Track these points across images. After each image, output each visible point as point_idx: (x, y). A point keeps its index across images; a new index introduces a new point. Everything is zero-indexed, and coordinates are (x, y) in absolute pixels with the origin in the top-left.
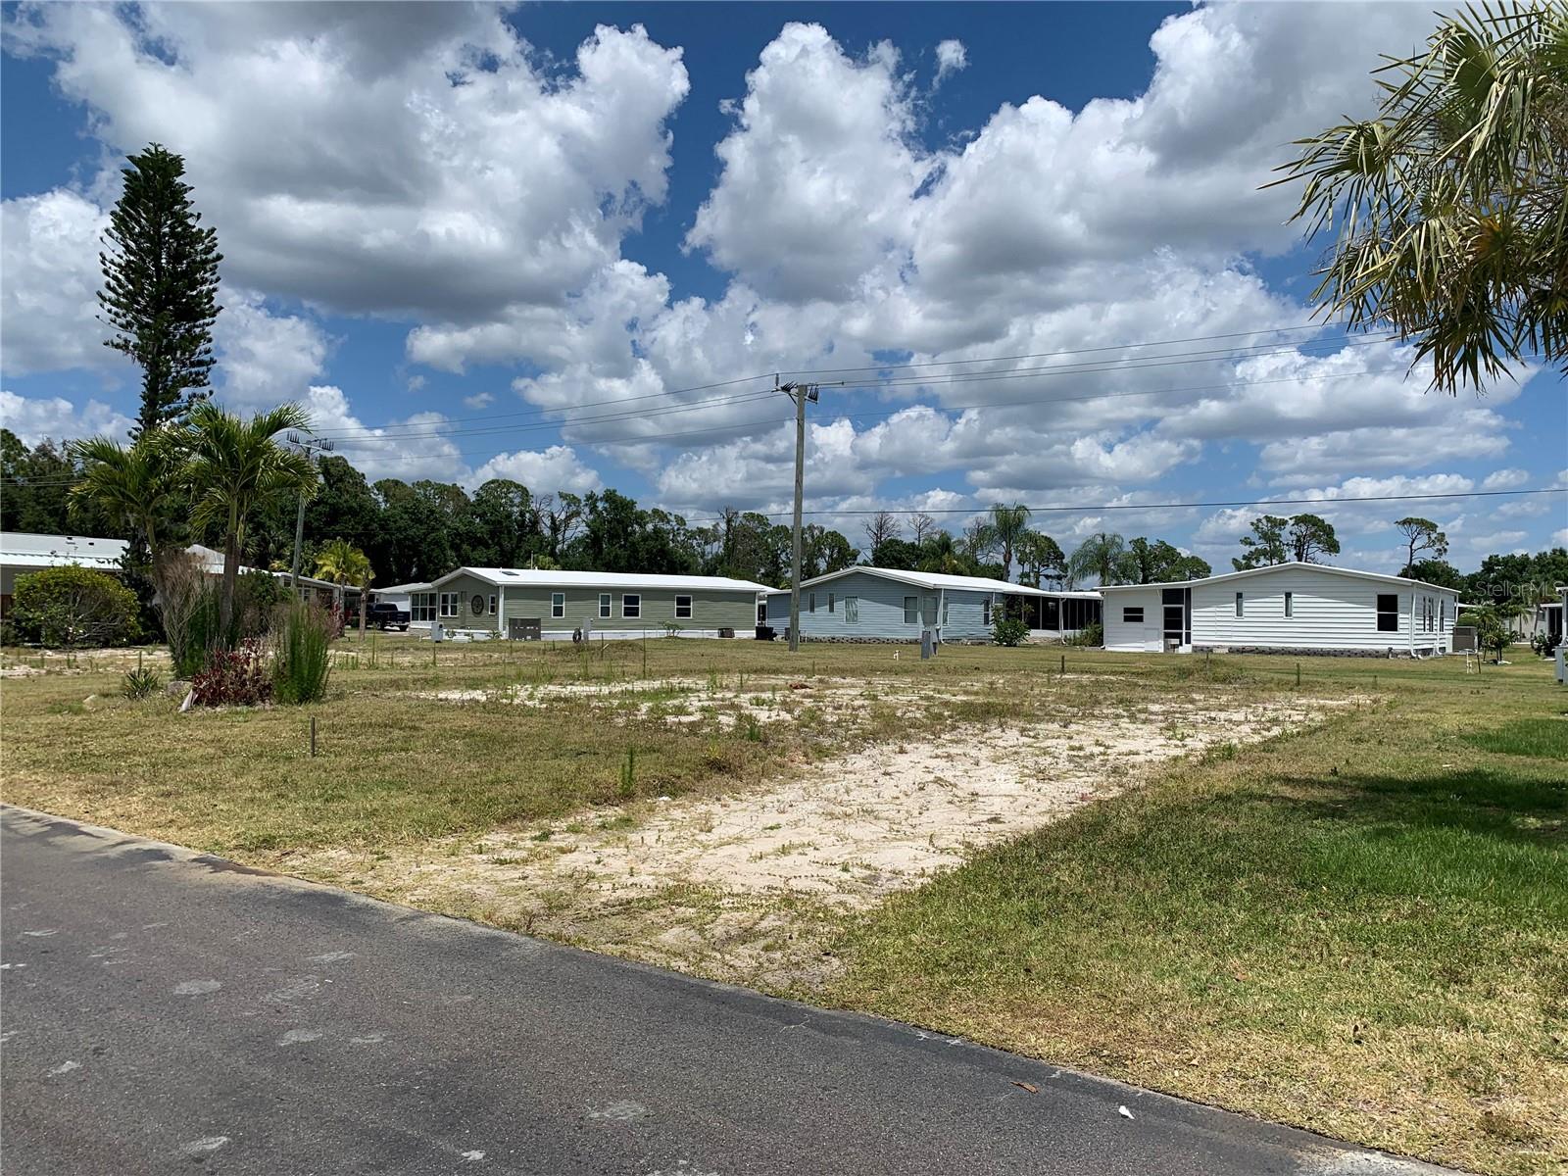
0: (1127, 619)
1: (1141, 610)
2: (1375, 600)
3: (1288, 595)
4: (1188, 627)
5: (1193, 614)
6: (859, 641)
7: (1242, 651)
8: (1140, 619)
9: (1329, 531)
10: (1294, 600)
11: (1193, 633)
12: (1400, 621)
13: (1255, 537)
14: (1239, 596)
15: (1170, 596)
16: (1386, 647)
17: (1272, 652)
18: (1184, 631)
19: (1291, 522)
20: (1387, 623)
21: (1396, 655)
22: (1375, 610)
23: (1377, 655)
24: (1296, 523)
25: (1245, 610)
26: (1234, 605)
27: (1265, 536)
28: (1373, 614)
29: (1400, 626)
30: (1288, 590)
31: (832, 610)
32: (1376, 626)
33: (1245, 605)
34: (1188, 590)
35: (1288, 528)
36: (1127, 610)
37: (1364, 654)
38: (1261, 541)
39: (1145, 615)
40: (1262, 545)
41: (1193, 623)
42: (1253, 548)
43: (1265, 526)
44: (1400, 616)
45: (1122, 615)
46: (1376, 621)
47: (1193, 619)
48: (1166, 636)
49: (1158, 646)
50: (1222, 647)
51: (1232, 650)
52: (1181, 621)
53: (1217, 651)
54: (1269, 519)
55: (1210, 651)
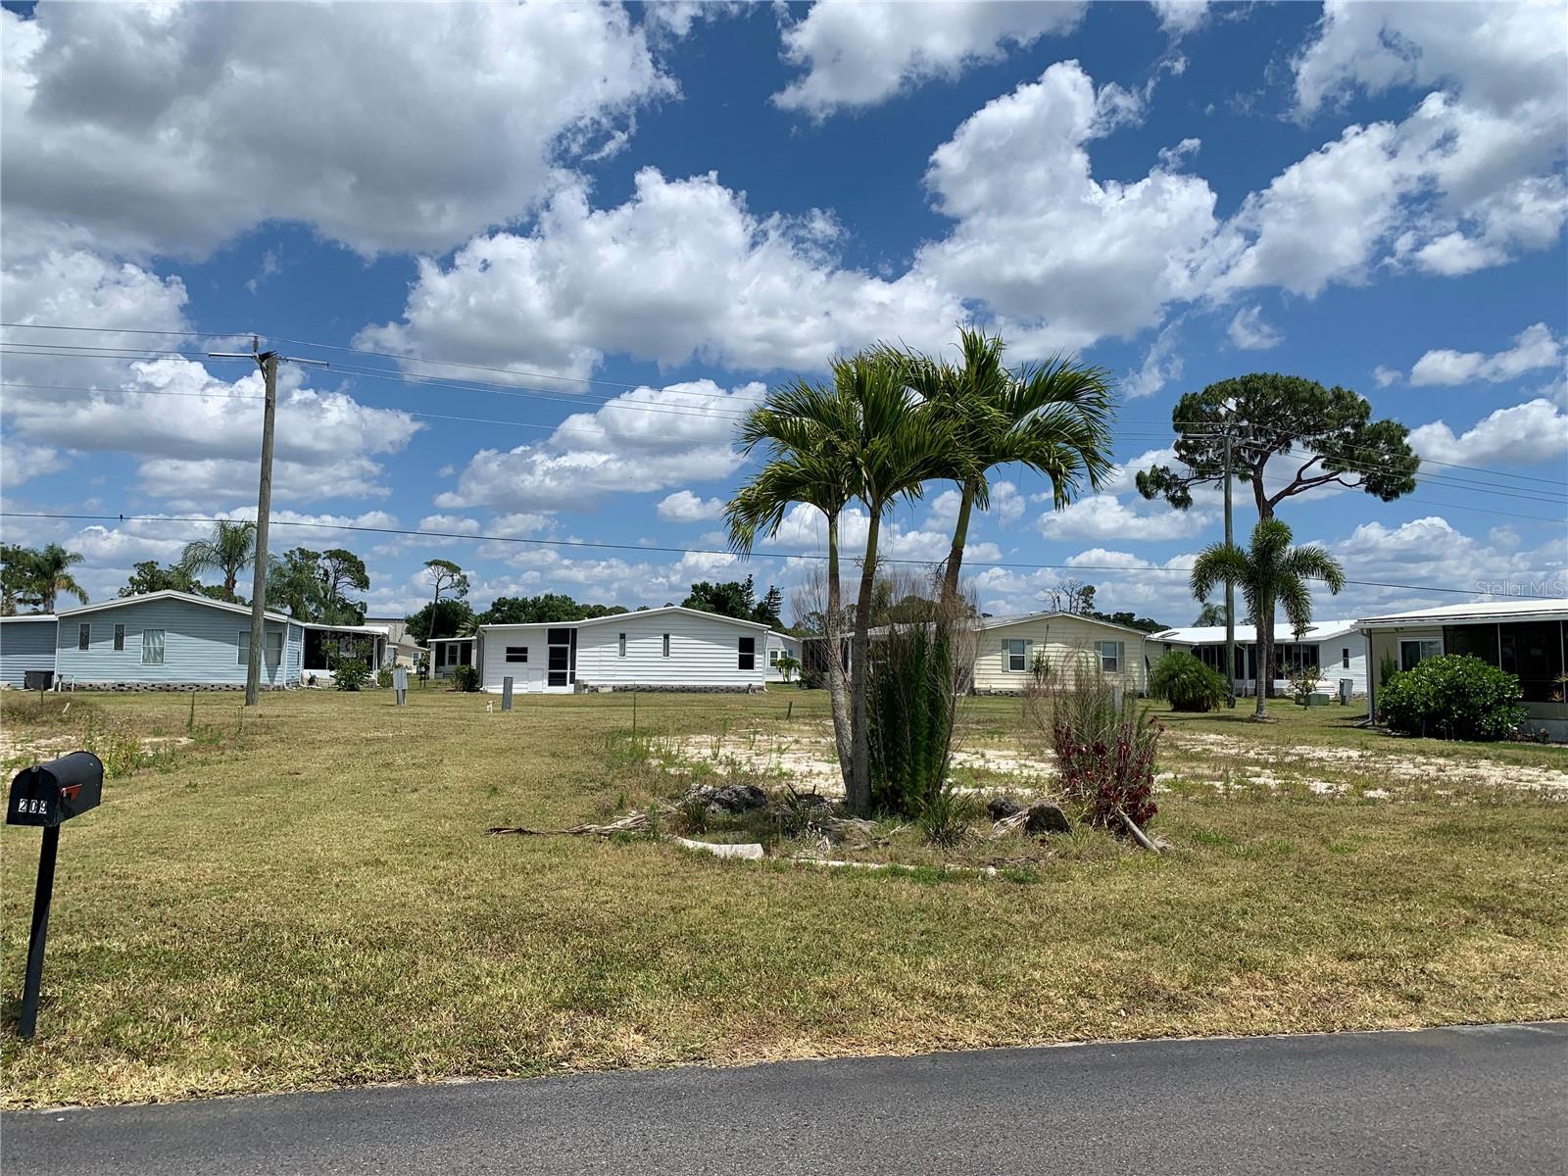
0: (509, 659)
1: (525, 650)
2: (737, 642)
3: (666, 637)
4: (573, 667)
5: (578, 654)
6: (167, 689)
7: (625, 689)
8: (524, 659)
9: (360, 567)
10: (671, 641)
11: (578, 673)
12: (756, 661)
13: (287, 567)
14: (623, 636)
15: (555, 636)
16: (747, 684)
17: (651, 690)
18: (569, 671)
19: (323, 556)
20: (746, 663)
21: (754, 691)
22: (737, 651)
23: (738, 690)
24: (329, 557)
25: (628, 650)
26: (617, 645)
27: (296, 568)
28: (734, 654)
29: (756, 665)
30: (666, 632)
31: (119, 646)
32: (737, 665)
33: (627, 645)
34: (574, 631)
35: (319, 561)
36: (509, 650)
37: (728, 690)
38: (292, 573)
39: (530, 656)
41: (577, 663)
43: (297, 557)
44: (756, 656)
45: (504, 655)
46: (737, 661)
47: (578, 658)
48: (551, 676)
49: (542, 686)
50: (606, 686)
51: (615, 689)
52: (566, 661)
53: (601, 690)
54: (302, 551)
55: (594, 690)
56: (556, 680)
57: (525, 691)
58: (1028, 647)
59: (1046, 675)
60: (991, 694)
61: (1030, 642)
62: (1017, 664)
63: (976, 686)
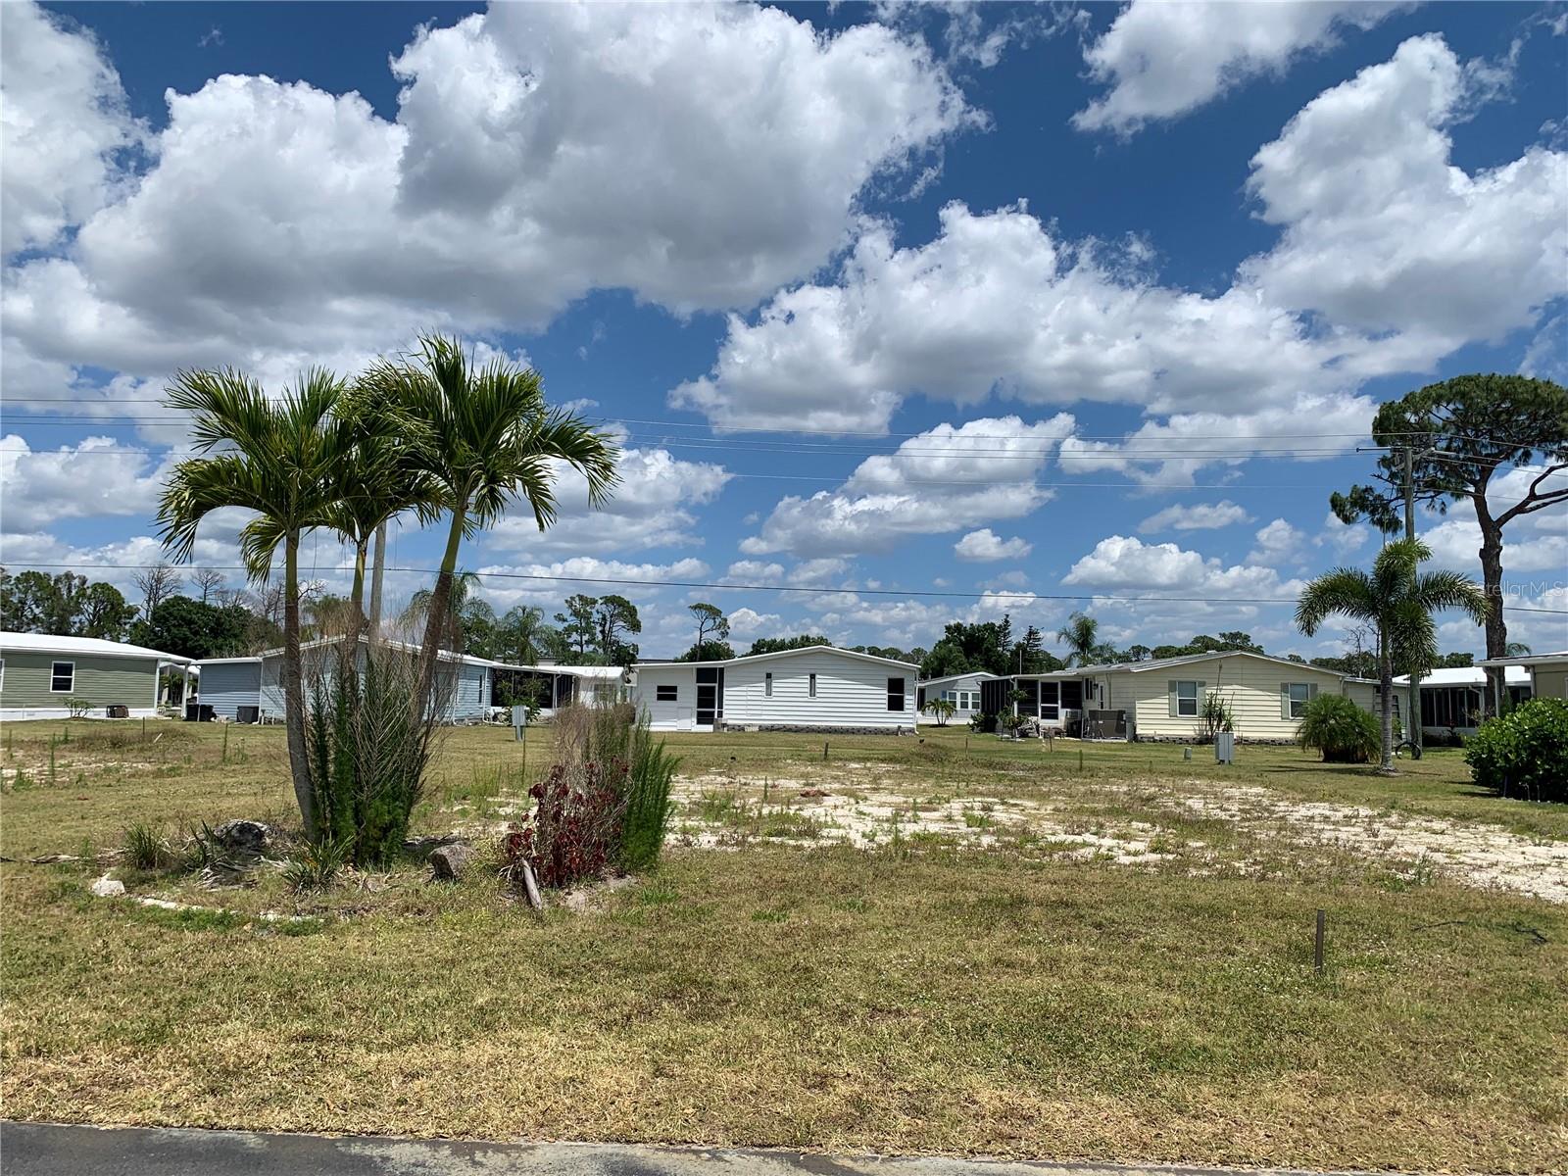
0: (660, 698)
1: (674, 689)
2: (886, 683)
3: (813, 677)
4: (721, 706)
5: (725, 693)
7: (771, 729)
8: (674, 698)
9: (633, 612)
10: (818, 681)
11: (725, 712)
12: (906, 702)
13: (567, 613)
14: (769, 676)
15: (703, 675)
16: (896, 726)
17: (798, 730)
18: (716, 710)
19: (600, 601)
20: (896, 704)
21: (903, 733)
22: (886, 692)
23: (887, 732)
24: (605, 603)
25: (774, 690)
26: (764, 684)
27: (576, 613)
28: (883, 695)
29: (906, 706)
30: (813, 672)
32: (886, 706)
33: (774, 685)
34: (722, 670)
35: (597, 606)
36: (660, 689)
37: (877, 732)
38: (573, 618)
39: (679, 694)
40: (573, 621)
41: (725, 702)
42: (566, 624)
43: (577, 604)
44: (907, 697)
45: (655, 694)
46: (886, 702)
47: (725, 697)
48: (700, 714)
49: (690, 725)
50: (753, 725)
51: (761, 729)
52: (714, 700)
53: (748, 729)
54: (581, 598)
55: (741, 729)
56: (704, 718)
57: (675, 729)
58: (1199, 690)
59: (1220, 721)
60: (1155, 741)
61: (1203, 684)
62: (1187, 708)
63: (1138, 732)
